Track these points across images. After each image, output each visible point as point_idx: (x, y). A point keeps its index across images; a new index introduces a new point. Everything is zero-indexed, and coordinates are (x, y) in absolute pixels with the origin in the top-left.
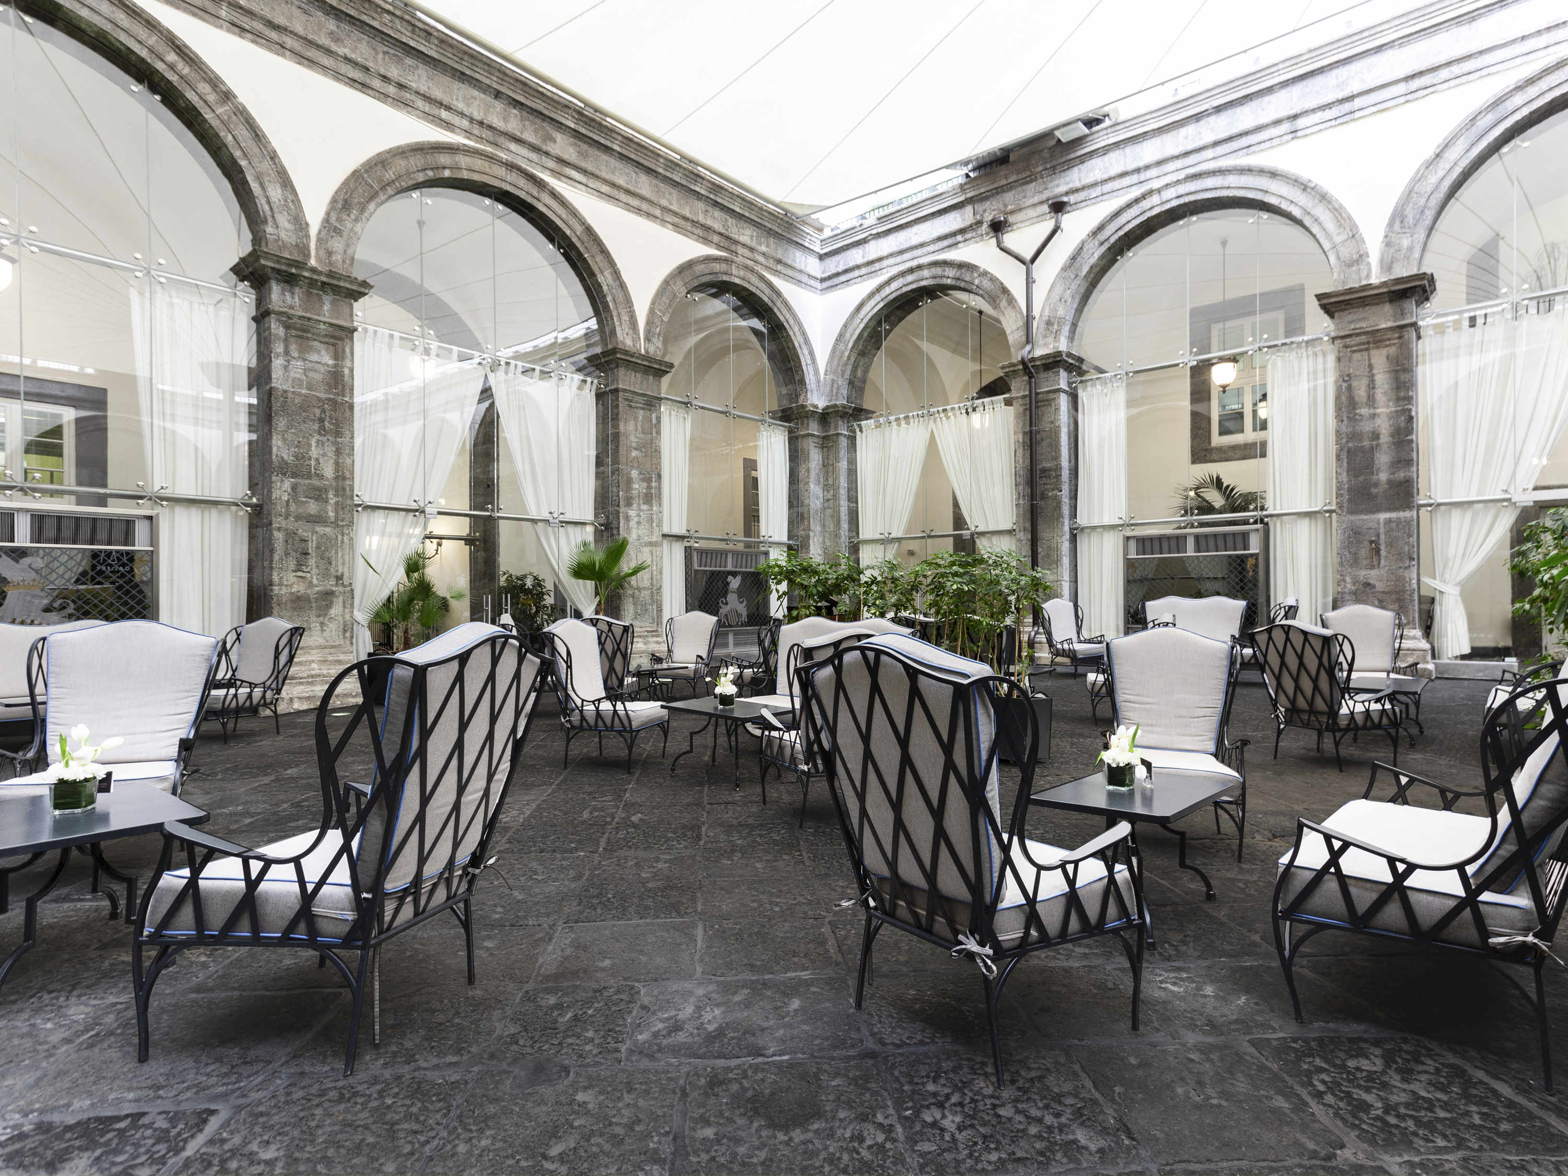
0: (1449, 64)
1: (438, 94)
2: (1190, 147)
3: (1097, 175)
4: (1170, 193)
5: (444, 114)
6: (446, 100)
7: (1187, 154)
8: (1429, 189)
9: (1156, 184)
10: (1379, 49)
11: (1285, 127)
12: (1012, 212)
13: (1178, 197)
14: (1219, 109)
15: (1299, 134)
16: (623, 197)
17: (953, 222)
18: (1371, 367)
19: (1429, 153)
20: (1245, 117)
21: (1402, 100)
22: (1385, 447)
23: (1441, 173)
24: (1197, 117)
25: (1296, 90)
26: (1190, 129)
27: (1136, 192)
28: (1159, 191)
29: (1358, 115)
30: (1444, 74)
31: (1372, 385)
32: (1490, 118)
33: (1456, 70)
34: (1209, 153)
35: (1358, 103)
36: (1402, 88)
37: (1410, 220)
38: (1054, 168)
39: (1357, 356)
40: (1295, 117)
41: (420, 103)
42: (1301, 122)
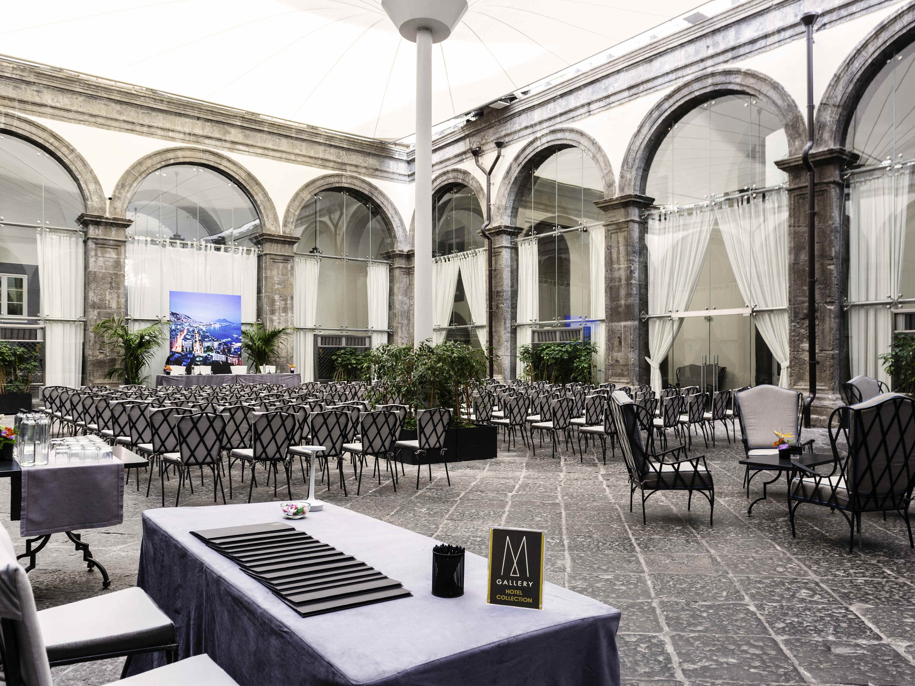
0: (642, 83)
1: (168, 126)
2: (551, 116)
3: (517, 127)
4: (544, 140)
5: (171, 134)
6: (172, 127)
7: (550, 119)
8: (637, 149)
9: (538, 135)
10: (618, 71)
11: (585, 109)
12: (484, 144)
13: (548, 142)
14: (562, 96)
15: (592, 113)
16: (271, 153)
17: (461, 147)
18: (618, 242)
19: (635, 130)
20: (572, 101)
21: (627, 99)
22: (623, 286)
23: (641, 140)
24: (554, 99)
25: (590, 89)
26: (551, 105)
27: (531, 138)
28: (540, 138)
29: (612, 105)
30: (641, 88)
31: (618, 253)
32: (655, 115)
33: (646, 86)
34: (558, 120)
35: (612, 99)
36: (626, 94)
37: (630, 165)
38: (499, 121)
39: (613, 236)
40: (589, 104)
41: (159, 132)
42: (593, 107)
